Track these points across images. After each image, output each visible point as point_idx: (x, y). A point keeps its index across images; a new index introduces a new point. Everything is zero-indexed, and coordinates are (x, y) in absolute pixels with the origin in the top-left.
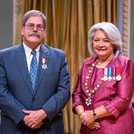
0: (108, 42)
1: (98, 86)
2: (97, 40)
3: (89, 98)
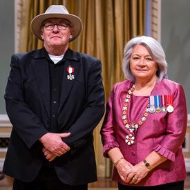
1: (144, 119)
3: (131, 135)
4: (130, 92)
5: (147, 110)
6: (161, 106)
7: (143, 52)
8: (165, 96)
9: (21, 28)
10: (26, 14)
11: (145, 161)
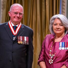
3: (51, 59)
7: (58, 22)
9: (3, 10)
10: (5, 3)
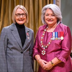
0: (54, 16)
1: (49, 43)
2: (48, 15)
4: (45, 30)
5: (51, 39)
6: (58, 37)
8: (60, 32)
11: (51, 61)
